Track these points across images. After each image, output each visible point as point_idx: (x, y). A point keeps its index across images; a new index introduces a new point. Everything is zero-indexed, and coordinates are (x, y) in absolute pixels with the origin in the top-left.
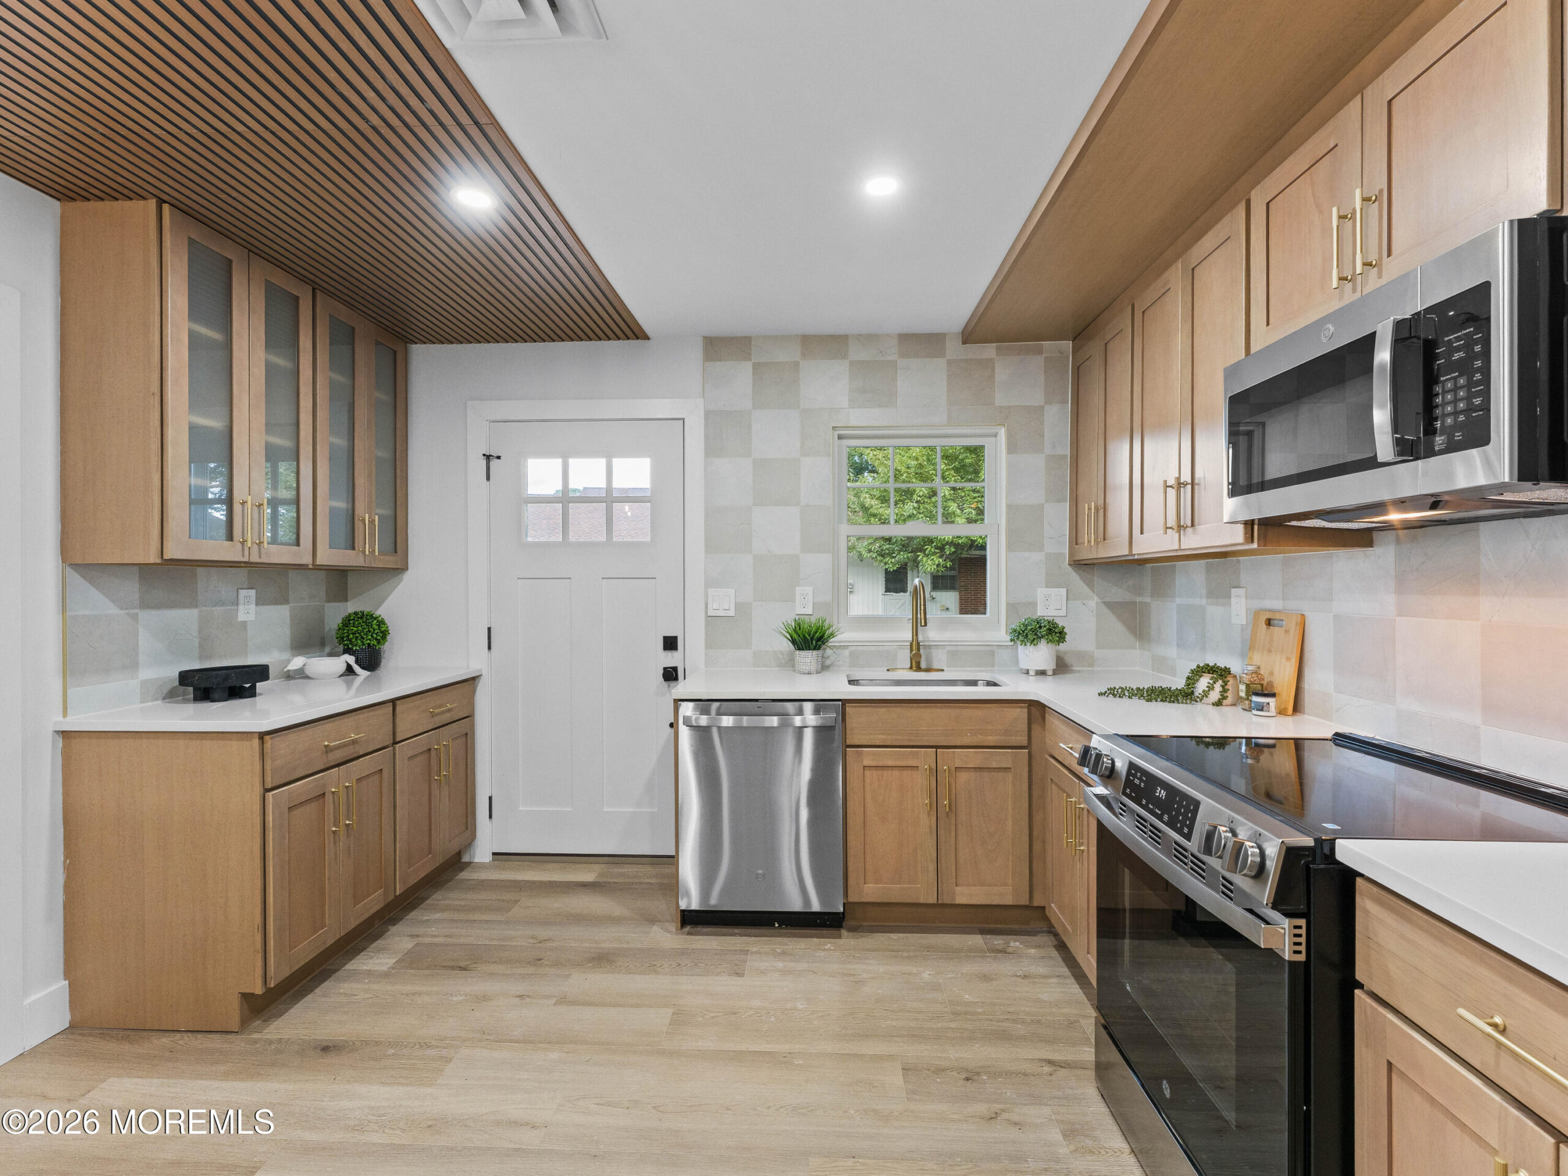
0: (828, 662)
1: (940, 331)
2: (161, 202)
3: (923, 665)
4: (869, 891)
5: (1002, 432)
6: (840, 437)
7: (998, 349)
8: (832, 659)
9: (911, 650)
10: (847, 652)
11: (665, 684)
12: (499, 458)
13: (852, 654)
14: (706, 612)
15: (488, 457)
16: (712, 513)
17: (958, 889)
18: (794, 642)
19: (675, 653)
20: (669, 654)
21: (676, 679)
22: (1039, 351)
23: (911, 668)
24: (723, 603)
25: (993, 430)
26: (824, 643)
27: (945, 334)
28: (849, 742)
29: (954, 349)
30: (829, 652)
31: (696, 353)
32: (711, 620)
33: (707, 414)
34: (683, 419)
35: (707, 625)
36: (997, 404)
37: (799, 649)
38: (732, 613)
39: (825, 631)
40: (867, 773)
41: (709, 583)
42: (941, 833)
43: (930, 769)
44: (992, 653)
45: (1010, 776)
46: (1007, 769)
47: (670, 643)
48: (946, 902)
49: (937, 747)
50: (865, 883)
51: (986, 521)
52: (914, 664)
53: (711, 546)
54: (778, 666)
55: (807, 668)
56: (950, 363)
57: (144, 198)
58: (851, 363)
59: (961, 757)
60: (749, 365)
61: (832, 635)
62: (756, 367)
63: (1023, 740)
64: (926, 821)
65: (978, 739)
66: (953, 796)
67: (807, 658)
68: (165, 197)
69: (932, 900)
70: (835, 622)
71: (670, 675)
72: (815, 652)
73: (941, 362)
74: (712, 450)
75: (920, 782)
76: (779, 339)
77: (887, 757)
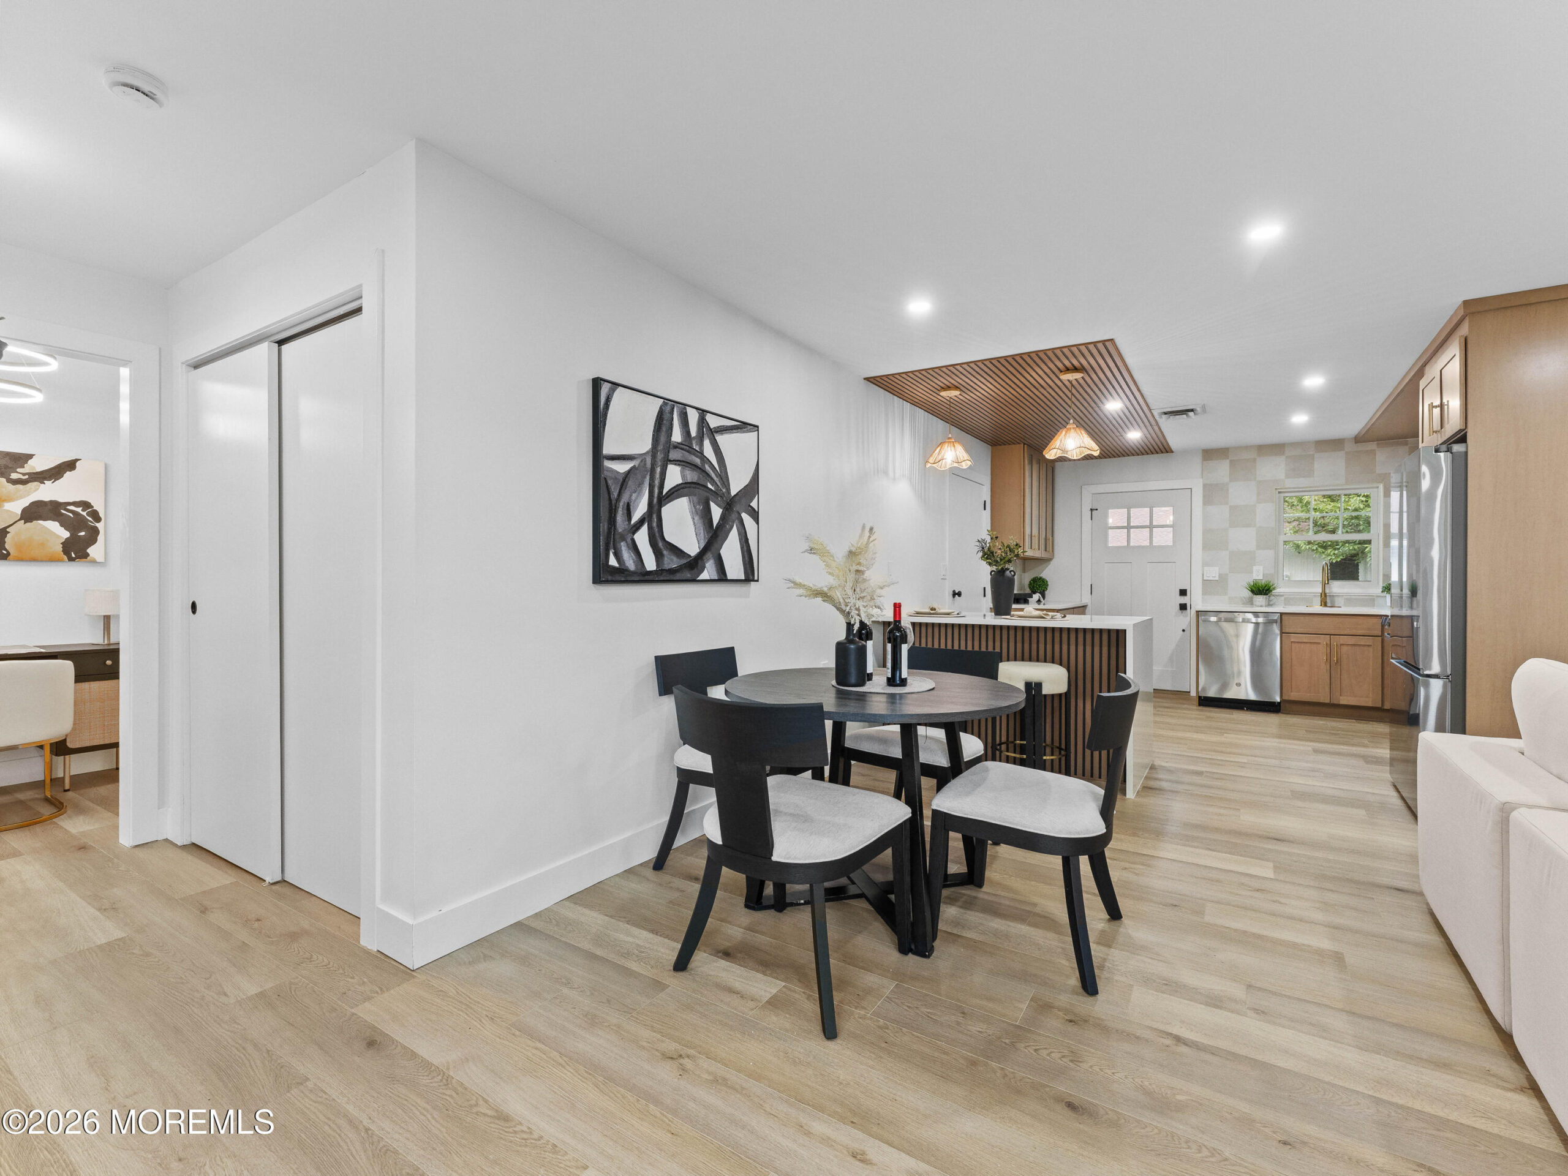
0: (1271, 603)
1: (1341, 437)
2: (1024, 444)
3: (1329, 605)
4: (1294, 696)
5: (1381, 486)
6: (1279, 492)
7: (1378, 444)
8: (1274, 601)
9: (1321, 597)
10: (1283, 598)
11: (1180, 611)
12: (1097, 510)
13: (1285, 599)
14: (1203, 578)
15: (1091, 509)
16: (1206, 532)
17: (1341, 697)
18: (1252, 591)
19: (1185, 597)
20: (1182, 597)
21: (1186, 609)
22: (1406, 444)
23: (1321, 605)
24: (1213, 573)
25: (1375, 485)
26: (1269, 592)
27: (1344, 439)
28: (1283, 631)
29: (1349, 447)
30: (1272, 598)
31: (1198, 459)
32: (1206, 583)
33: (1205, 486)
34: (1191, 489)
35: (1203, 584)
36: (1377, 472)
37: (1256, 594)
38: (1217, 578)
39: (1270, 587)
40: (1293, 644)
41: (1205, 564)
42: (1332, 672)
43: (1327, 644)
44: (1374, 600)
45: (1371, 649)
46: (1369, 646)
47: (1183, 593)
48: (1335, 702)
49: (1330, 635)
50: (1291, 692)
51: (1372, 532)
52: (1323, 603)
53: (1206, 547)
54: (1243, 604)
55: (1260, 604)
56: (1347, 453)
57: (1019, 443)
58: (1287, 457)
59: (1343, 640)
60: (1228, 461)
61: (1274, 589)
62: (1231, 461)
63: (1380, 634)
64: (1324, 667)
65: (1354, 632)
66: (1339, 657)
67: (1260, 599)
68: (1025, 442)
69: (1327, 701)
70: (1276, 582)
71: (1183, 607)
72: (1265, 596)
73: (1342, 454)
74: (1207, 501)
75: (1321, 652)
76: (1247, 448)
77: (1304, 638)
